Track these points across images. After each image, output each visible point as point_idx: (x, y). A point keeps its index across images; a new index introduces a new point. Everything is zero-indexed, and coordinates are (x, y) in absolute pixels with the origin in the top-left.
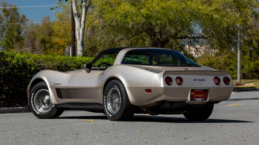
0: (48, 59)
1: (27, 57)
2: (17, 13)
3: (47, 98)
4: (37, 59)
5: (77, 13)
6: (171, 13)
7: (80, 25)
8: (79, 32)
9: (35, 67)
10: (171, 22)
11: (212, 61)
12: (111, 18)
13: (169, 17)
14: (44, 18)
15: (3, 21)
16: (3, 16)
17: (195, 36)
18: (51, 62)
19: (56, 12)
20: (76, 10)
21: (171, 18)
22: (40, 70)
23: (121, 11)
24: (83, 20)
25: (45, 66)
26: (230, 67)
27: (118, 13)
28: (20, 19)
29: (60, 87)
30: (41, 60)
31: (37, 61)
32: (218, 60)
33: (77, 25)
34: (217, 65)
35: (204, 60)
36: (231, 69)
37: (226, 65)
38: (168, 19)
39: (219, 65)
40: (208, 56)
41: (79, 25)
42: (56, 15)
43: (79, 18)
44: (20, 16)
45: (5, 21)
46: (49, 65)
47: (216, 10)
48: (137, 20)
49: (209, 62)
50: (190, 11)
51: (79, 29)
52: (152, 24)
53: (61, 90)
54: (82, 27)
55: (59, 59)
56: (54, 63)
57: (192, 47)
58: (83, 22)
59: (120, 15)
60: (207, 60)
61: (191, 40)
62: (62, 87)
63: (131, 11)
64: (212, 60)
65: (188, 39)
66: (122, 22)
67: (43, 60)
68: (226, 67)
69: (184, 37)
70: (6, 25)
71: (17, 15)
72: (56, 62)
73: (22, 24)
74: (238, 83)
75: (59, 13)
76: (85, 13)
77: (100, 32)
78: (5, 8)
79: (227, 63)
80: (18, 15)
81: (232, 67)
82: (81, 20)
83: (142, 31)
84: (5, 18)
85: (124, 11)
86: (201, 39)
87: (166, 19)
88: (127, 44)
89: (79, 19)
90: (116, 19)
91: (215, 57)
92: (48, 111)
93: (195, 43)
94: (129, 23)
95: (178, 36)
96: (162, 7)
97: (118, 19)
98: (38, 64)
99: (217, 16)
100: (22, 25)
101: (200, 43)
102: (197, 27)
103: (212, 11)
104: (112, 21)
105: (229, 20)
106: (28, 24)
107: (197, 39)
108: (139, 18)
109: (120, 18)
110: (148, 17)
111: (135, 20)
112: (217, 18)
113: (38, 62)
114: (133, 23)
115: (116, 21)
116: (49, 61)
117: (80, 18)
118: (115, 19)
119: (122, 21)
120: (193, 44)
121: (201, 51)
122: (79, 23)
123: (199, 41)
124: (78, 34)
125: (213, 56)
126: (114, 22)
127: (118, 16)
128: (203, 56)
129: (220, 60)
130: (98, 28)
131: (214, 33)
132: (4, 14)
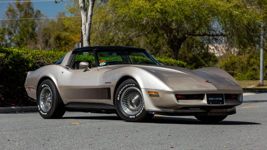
0: (49, 55)
1: (25, 52)
2: (31, 8)
4: (35, 55)
5: (83, 6)
6: (187, 8)
7: (87, 19)
8: (85, 27)
9: (32, 63)
10: (188, 18)
11: (234, 61)
12: (124, 13)
13: (185, 13)
14: (59, 14)
15: (17, 16)
16: (17, 11)
17: (214, 33)
18: (51, 58)
19: (67, 6)
20: (82, 2)
21: (187, 14)
22: (40, 67)
23: (134, 6)
24: (89, 14)
25: (45, 62)
26: (253, 67)
27: (132, 8)
28: (34, 14)
30: (40, 56)
31: (35, 57)
32: (241, 59)
33: (84, 20)
34: (239, 65)
35: (226, 59)
36: (254, 69)
37: (248, 65)
38: (184, 15)
39: (241, 64)
40: (230, 56)
41: (85, 19)
42: (67, 8)
43: (85, 11)
44: (34, 10)
45: (18, 17)
46: (48, 61)
47: (236, 7)
48: (151, 16)
49: (230, 62)
50: (208, 7)
51: (85, 24)
52: (168, 20)
54: (88, 21)
55: (60, 56)
56: (55, 59)
57: (211, 45)
58: (89, 16)
59: (134, 11)
60: (229, 59)
61: (209, 38)
63: (145, 7)
64: (234, 59)
65: (207, 36)
66: (135, 18)
67: (43, 56)
68: (249, 67)
69: (202, 34)
70: (19, 20)
71: (31, 10)
72: (57, 59)
73: (36, 19)
74: (260, 83)
75: (70, 7)
76: (92, 7)
77: (113, 27)
78: (18, 2)
79: (250, 63)
80: (33, 10)
81: (255, 67)
82: (87, 14)
83: (158, 27)
84: (18, 13)
85: (137, 6)
86: (220, 37)
87: (182, 15)
88: (146, 42)
89: (85, 13)
90: (130, 15)
91: (237, 57)
93: (214, 41)
94: (143, 19)
95: (195, 34)
96: (177, 2)
97: (132, 14)
98: (37, 60)
99: (237, 12)
100: (36, 21)
101: (219, 41)
102: (216, 24)
103: (231, 7)
104: (125, 16)
105: (250, 16)
106: (42, 19)
107: (216, 37)
108: (153, 13)
109: (133, 13)
110: (163, 12)
111: (149, 15)
112: (237, 15)
113: (37, 58)
114: (147, 18)
115: (129, 17)
116: (49, 57)
117: (87, 12)
118: (128, 15)
119: (136, 16)
120: (212, 42)
121: (223, 50)
122: (85, 17)
123: (218, 39)
124: (84, 29)
125: (235, 55)
126: (127, 18)
127: (131, 12)
128: (225, 55)
129: (242, 60)
130: (111, 23)
131: (234, 31)
132: (17, 9)
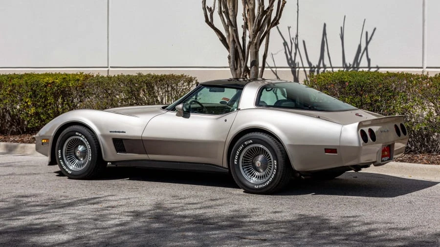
3: (81, 148)
29: (123, 136)
53: (123, 141)
62: (127, 136)
92: (82, 168)
